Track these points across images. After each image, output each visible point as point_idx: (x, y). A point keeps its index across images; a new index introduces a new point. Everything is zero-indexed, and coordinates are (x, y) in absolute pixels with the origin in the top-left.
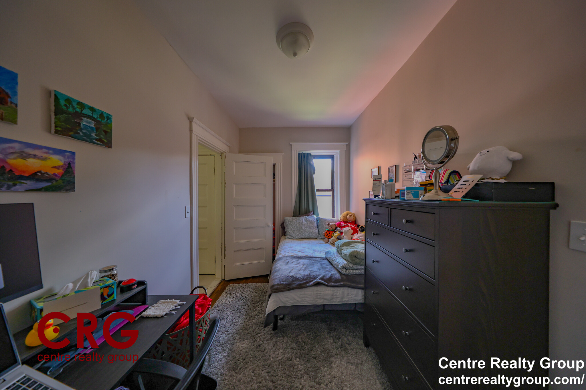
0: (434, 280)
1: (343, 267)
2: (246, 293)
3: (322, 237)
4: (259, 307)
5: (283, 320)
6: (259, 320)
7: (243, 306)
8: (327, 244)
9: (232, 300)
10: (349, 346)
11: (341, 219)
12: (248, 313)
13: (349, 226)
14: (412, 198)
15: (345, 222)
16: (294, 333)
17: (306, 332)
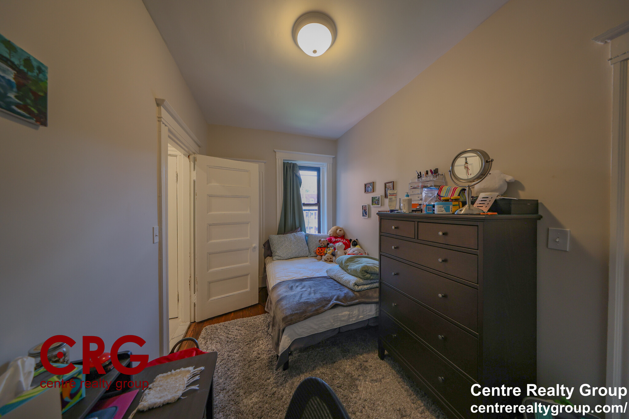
0: (478, 284)
1: (356, 284)
2: (233, 334)
3: (313, 254)
4: (255, 346)
5: (292, 355)
6: (261, 363)
7: (235, 350)
8: (321, 262)
9: (215, 347)
10: (367, 363)
11: (330, 235)
12: (245, 358)
13: (340, 241)
14: (444, 212)
15: (336, 237)
16: (308, 366)
17: (321, 362)
